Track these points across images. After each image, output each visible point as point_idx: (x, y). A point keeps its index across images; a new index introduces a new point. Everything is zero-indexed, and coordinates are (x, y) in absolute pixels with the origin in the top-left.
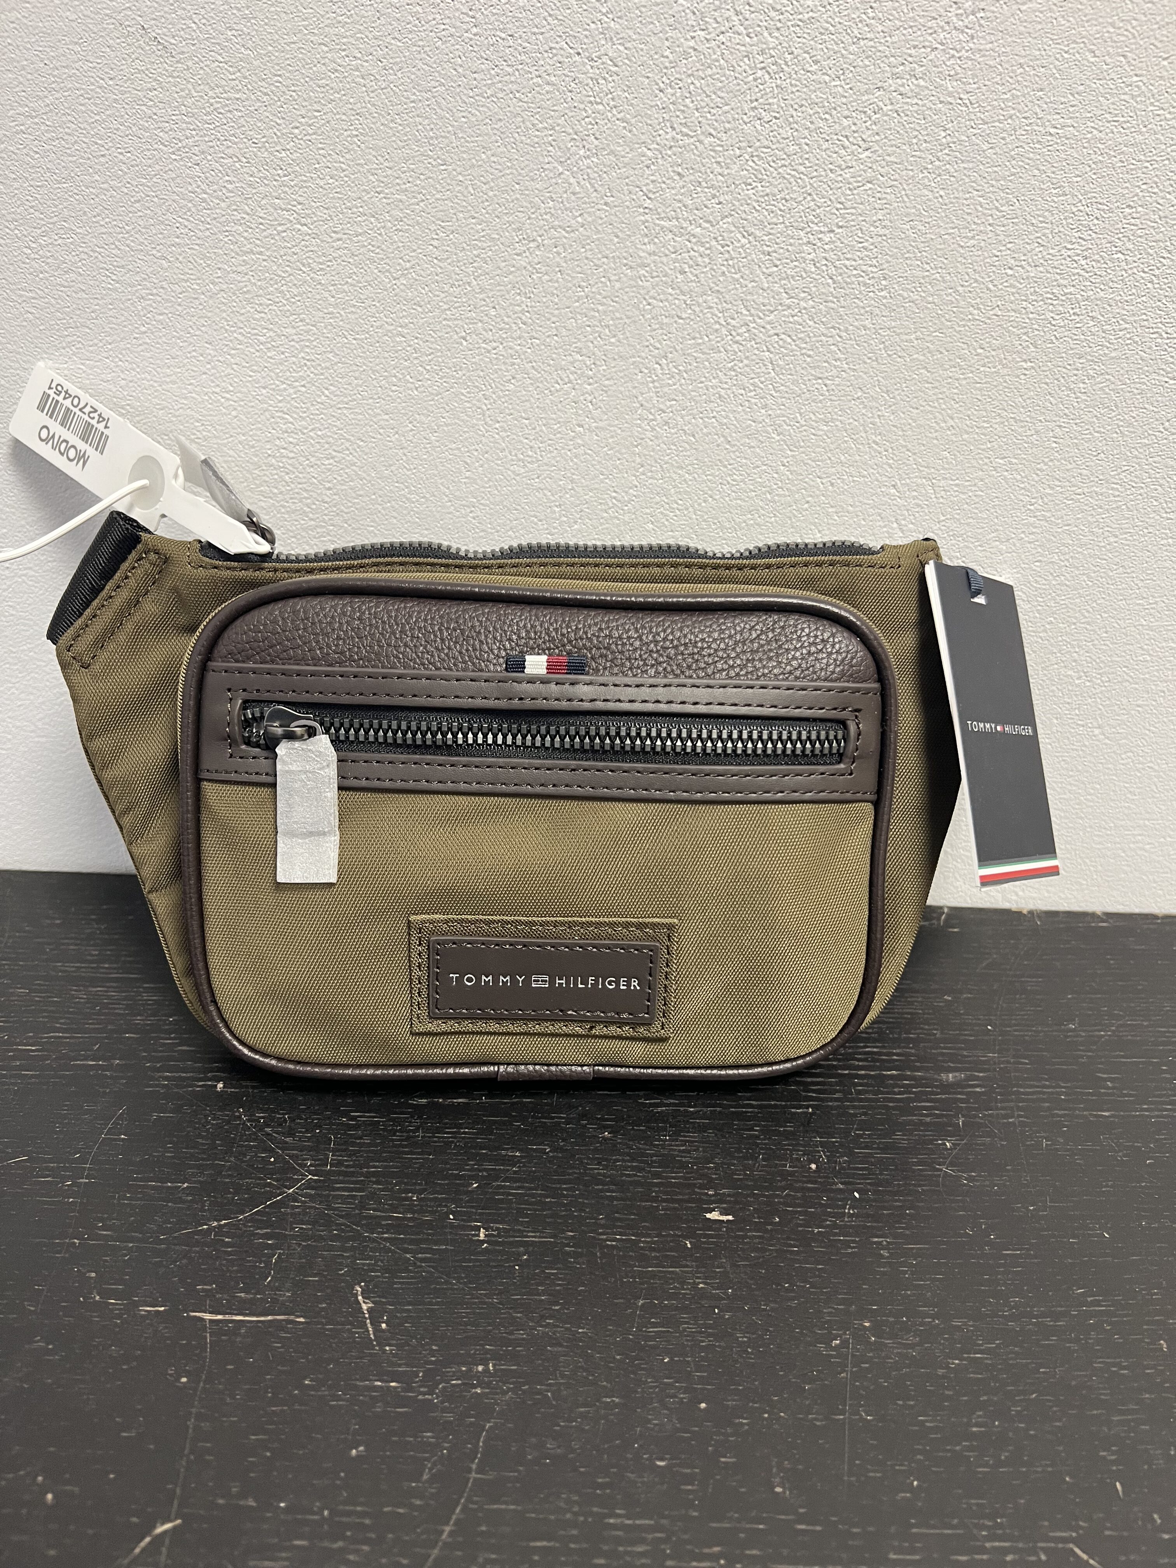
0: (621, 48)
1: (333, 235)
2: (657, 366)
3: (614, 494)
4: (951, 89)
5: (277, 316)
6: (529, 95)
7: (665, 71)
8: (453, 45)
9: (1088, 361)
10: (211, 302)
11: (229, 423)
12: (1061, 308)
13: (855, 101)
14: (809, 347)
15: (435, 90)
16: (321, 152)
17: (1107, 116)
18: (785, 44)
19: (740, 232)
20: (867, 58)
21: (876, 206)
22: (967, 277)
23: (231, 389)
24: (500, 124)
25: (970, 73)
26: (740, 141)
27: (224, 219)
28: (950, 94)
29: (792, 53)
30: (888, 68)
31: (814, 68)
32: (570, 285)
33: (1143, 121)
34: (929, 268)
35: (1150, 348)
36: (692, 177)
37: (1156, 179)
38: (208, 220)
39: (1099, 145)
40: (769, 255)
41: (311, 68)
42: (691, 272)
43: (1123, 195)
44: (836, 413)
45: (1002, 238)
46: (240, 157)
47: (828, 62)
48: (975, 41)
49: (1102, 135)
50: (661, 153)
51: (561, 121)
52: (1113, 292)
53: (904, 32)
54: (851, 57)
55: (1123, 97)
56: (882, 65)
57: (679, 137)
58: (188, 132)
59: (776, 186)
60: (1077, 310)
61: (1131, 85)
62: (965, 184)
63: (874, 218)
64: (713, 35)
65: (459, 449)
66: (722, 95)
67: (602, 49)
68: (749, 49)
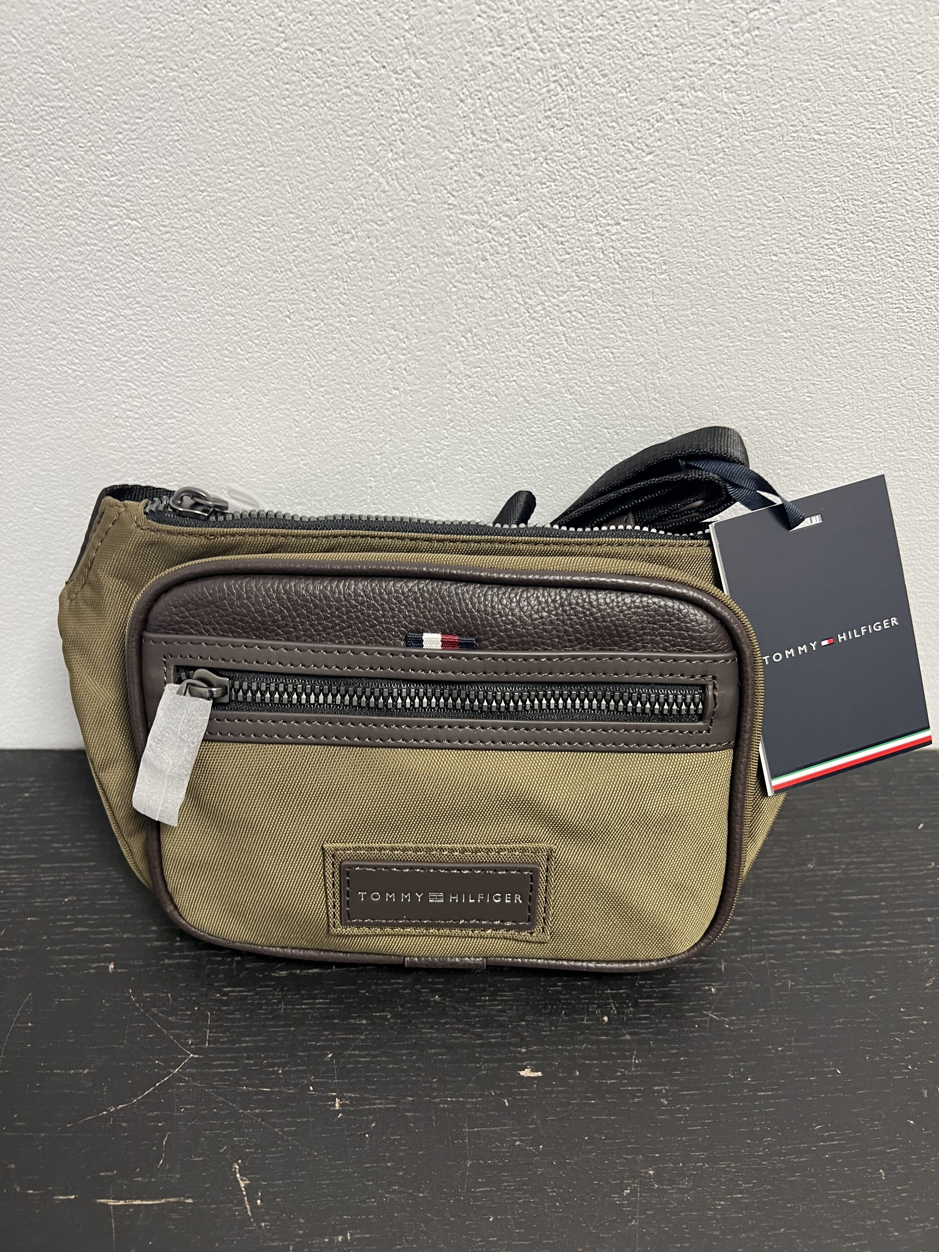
0: (423, 62)
1: (162, 228)
2: (463, 339)
3: (428, 444)
4: (726, 100)
5: (115, 299)
6: (339, 104)
7: (465, 83)
8: (265, 58)
9: (839, 331)
10: (51, 287)
11: (77, 391)
12: (818, 288)
13: (640, 110)
14: (597, 322)
15: (249, 99)
16: (145, 155)
17: (866, 124)
18: (576, 60)
19: (536, 225)
20: (651, 72)
21: (658, 203)
22: (737, 263)
23: (77, 361)
24: (314, 130)
25: (744, 86)
26: (535, 146)
27: (57, 215)
28: (726, 105)
29: (582, 67)
30: (670, 81)
31: (603, 80)
32: (382, 271)
33: (897, 128)
34: (703, 254)
35: (892, 320)
36: (491, 178)
37: (905, 179)
38: (43, 215)
39: (857, 150)
40: (562, 243)
41: (130, 79)
42: (492, 260)
43: (876, 193)
44: (621, 376)
45: (768, 229)
46: (68, 159)
47: (616, 75)
48: (750, 57)
49: (860, 141)
50: (463, 156)
51: (368, 128)
52: (863, 275)
53: (685, 48)
54: (637, 71)
55: (880, 107)
56: (664, 79)
57: (479, 142)
58: (16, 138)
59: (568, 185)
60: (832, 290)
61: (888, 97)
62: (736, 183)
63: (656, 213)
64: (509, 51)
65: (288, 409)
66: (518, 105)
67: (406, 63)
68: (542, 63)
